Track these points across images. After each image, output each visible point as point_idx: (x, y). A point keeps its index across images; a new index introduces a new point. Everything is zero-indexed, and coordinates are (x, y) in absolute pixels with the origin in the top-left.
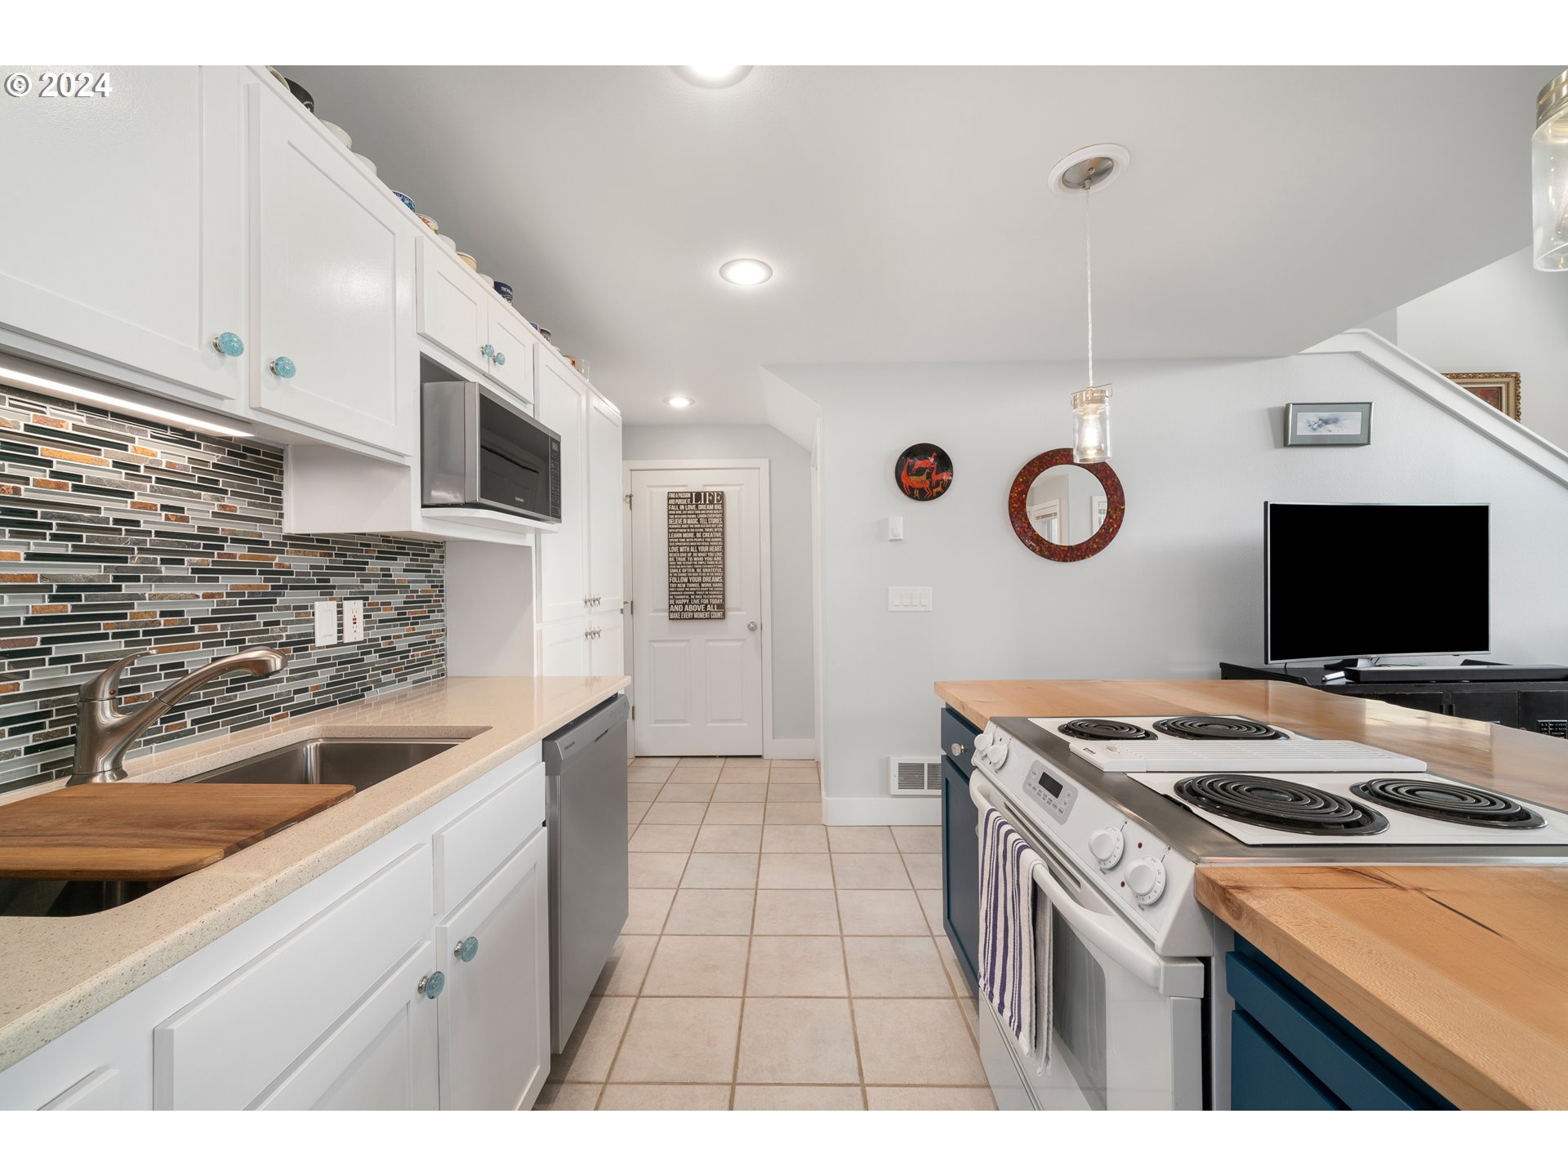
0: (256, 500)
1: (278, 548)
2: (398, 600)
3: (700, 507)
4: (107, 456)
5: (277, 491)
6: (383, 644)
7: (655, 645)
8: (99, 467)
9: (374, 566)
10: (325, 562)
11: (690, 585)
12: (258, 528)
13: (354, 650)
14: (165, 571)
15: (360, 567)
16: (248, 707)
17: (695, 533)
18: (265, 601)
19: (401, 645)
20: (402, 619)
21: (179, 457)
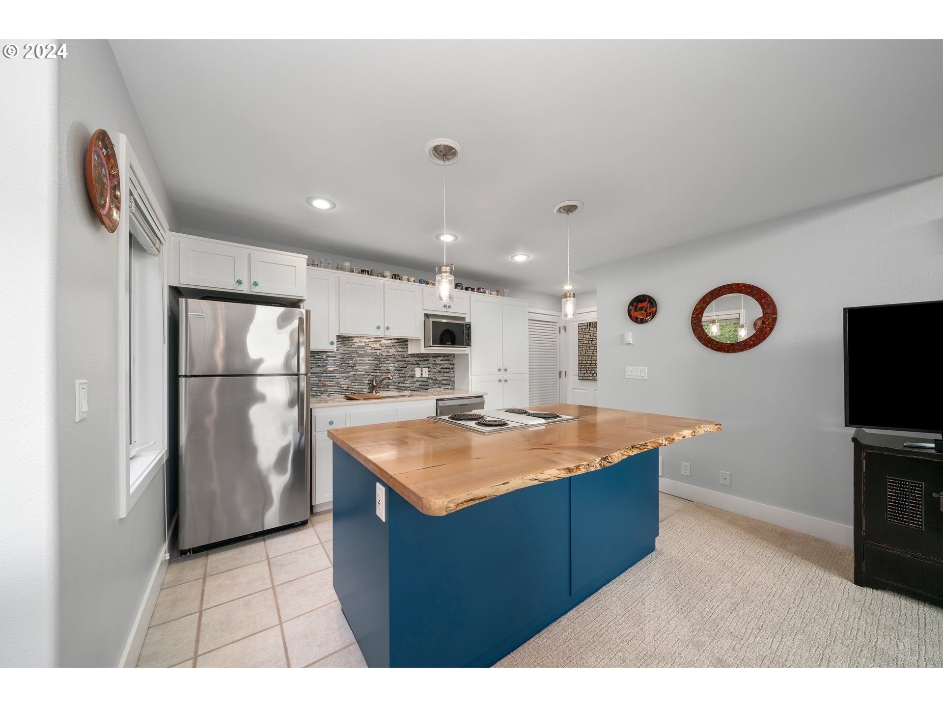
0: (402, 348)
1: (407, 357)
2: (439, 368)
3: (591, 329)
4: (378, 344)
5: (407, 346)
6: (434, 378)
7: (574, 390)
8: (377, 346)
9: (431, 360)
10: (418, 359)
11: (586, 365)
12: (403, 353)
13: (426, 379)
14: (387, 362)
15: (427, 360)
16: (401, 388)
17: (589, 341)
18: (405, 367)
19: (440, 379)
20: (440, 372)
21: (389, 342)
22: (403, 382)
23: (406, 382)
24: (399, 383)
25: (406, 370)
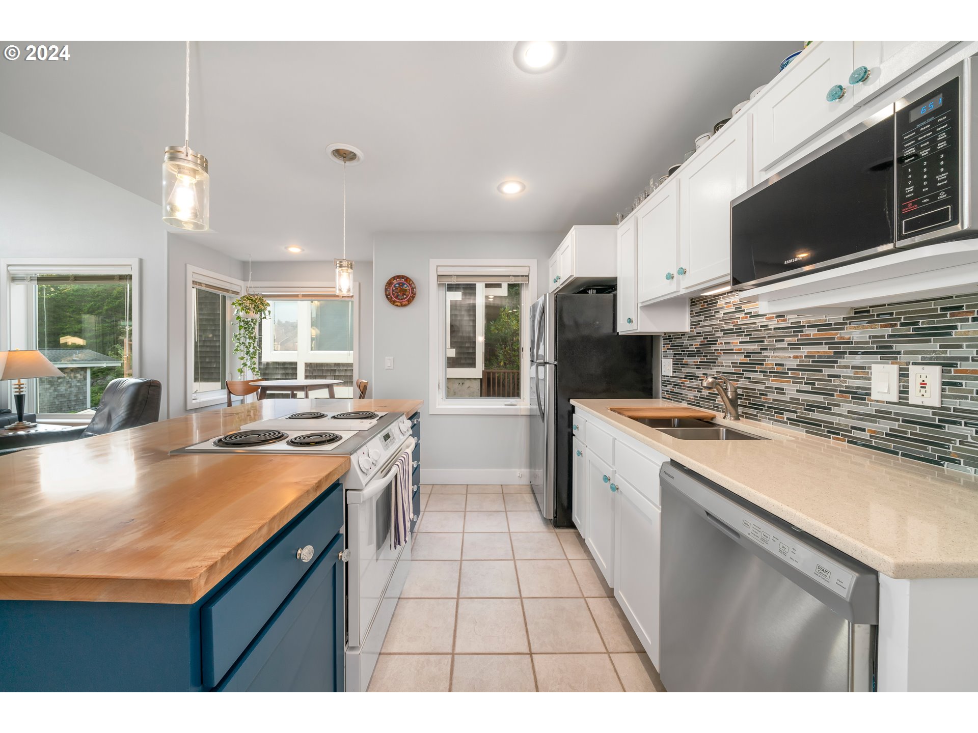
1: (840, 327)
10: (887, 332)
18: (830, 361)
22: (826, 409)
23: (835, 410)
24: (811, 407)
25: (835, 371)
